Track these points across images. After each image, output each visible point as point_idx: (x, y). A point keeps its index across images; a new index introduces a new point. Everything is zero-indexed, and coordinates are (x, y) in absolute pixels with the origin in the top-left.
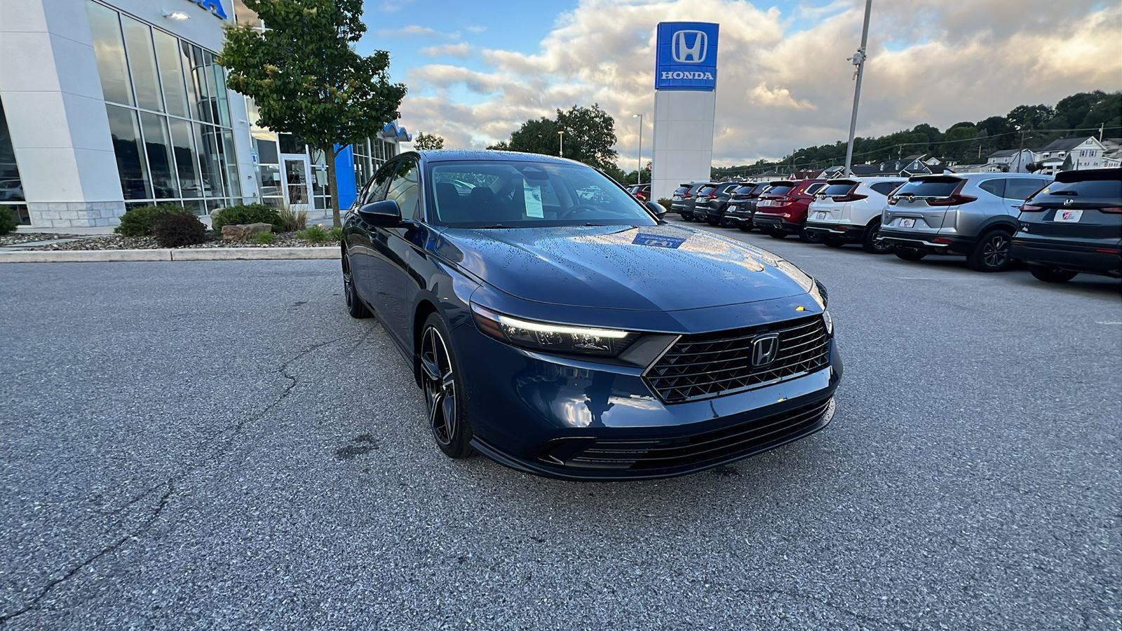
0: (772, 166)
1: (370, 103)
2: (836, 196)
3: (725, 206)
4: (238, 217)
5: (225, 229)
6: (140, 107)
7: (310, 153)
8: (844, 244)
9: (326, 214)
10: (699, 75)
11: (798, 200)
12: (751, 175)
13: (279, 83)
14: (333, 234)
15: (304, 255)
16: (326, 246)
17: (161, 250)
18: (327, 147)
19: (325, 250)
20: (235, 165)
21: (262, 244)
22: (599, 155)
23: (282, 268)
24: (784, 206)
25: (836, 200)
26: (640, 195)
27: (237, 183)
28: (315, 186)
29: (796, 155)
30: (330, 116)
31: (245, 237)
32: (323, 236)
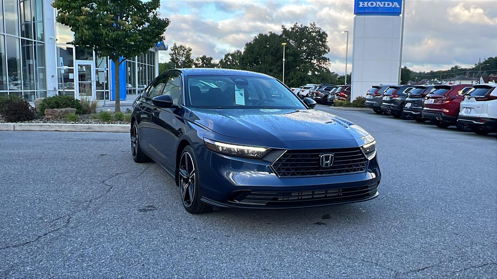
0: (464, 72)
1: (146, 30)
2: (478, 96)
3: (404, 103)
4: (54, 104)
5: (47, 111)
6: (7, 33)
7: (96, 59)
8: (489, 133)
9: (105, 104)
10: (389, 4)
11: (453, 99)
12: (446, 78)
13: (90, 19)
14: (116, 116)
15: (97, 129)
16: (112, 123)
17: (6, 123)
18: (114, 59)
19: (111, 126)
20: (44, 67)
21: (71, 122)
22: (315, 61)
23: (85, 137)
24: (444, 103)
25: (477, 99)
26: (343, 94)
27: (44, 80)
28: (98, 83)
29: (486, 62)
30: (120, 39)
31: (59, 117)
32: (110, 117)
